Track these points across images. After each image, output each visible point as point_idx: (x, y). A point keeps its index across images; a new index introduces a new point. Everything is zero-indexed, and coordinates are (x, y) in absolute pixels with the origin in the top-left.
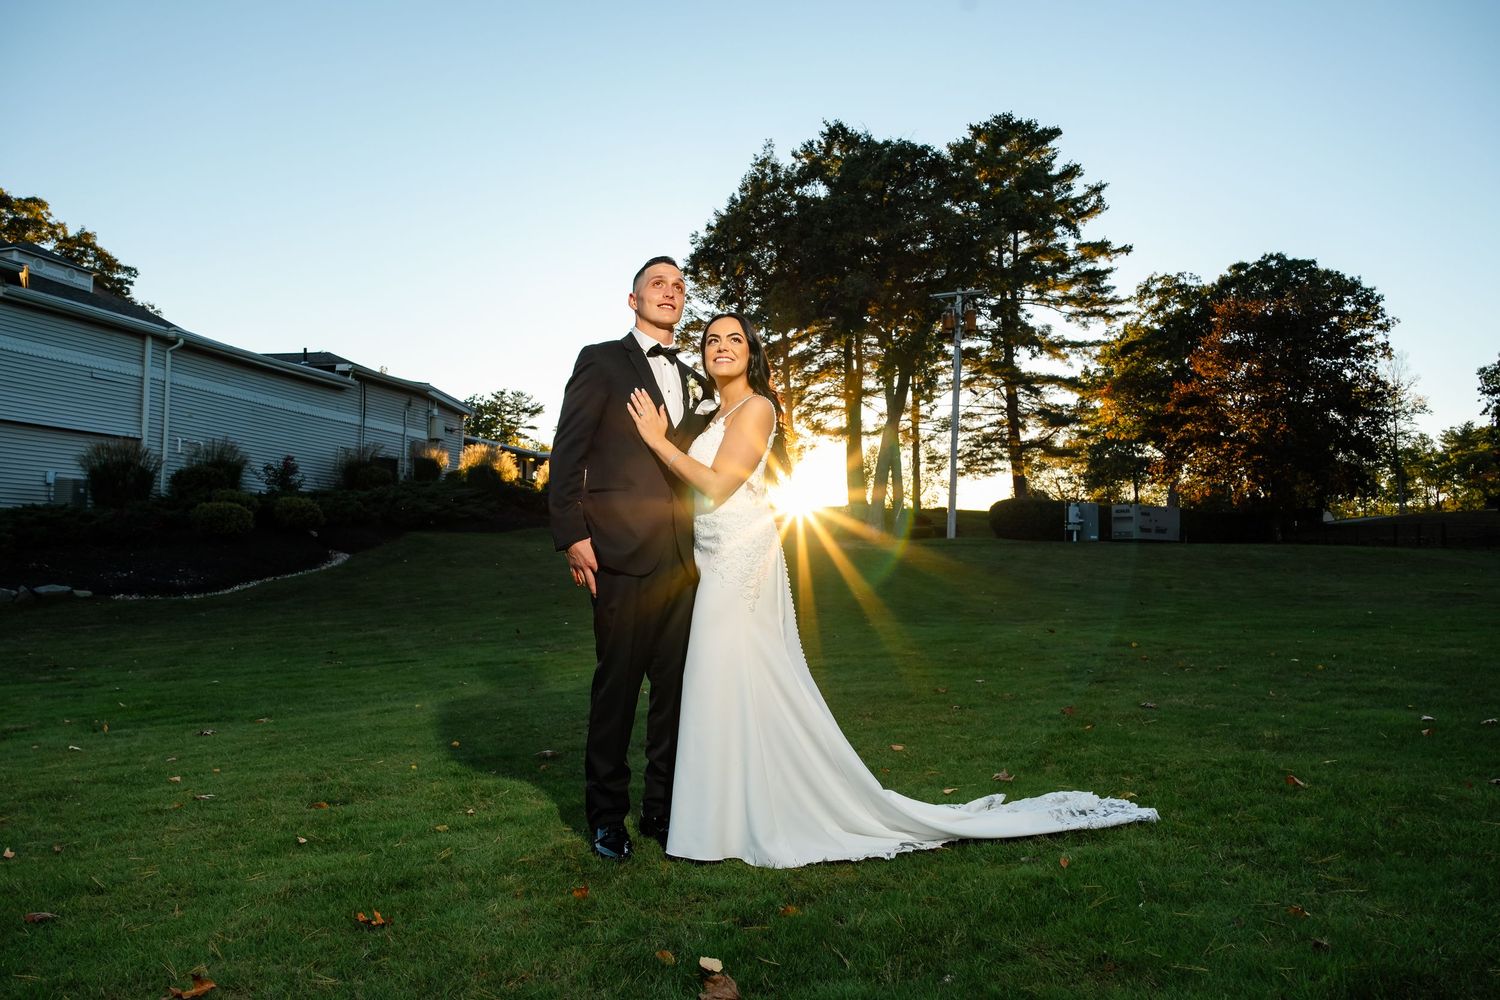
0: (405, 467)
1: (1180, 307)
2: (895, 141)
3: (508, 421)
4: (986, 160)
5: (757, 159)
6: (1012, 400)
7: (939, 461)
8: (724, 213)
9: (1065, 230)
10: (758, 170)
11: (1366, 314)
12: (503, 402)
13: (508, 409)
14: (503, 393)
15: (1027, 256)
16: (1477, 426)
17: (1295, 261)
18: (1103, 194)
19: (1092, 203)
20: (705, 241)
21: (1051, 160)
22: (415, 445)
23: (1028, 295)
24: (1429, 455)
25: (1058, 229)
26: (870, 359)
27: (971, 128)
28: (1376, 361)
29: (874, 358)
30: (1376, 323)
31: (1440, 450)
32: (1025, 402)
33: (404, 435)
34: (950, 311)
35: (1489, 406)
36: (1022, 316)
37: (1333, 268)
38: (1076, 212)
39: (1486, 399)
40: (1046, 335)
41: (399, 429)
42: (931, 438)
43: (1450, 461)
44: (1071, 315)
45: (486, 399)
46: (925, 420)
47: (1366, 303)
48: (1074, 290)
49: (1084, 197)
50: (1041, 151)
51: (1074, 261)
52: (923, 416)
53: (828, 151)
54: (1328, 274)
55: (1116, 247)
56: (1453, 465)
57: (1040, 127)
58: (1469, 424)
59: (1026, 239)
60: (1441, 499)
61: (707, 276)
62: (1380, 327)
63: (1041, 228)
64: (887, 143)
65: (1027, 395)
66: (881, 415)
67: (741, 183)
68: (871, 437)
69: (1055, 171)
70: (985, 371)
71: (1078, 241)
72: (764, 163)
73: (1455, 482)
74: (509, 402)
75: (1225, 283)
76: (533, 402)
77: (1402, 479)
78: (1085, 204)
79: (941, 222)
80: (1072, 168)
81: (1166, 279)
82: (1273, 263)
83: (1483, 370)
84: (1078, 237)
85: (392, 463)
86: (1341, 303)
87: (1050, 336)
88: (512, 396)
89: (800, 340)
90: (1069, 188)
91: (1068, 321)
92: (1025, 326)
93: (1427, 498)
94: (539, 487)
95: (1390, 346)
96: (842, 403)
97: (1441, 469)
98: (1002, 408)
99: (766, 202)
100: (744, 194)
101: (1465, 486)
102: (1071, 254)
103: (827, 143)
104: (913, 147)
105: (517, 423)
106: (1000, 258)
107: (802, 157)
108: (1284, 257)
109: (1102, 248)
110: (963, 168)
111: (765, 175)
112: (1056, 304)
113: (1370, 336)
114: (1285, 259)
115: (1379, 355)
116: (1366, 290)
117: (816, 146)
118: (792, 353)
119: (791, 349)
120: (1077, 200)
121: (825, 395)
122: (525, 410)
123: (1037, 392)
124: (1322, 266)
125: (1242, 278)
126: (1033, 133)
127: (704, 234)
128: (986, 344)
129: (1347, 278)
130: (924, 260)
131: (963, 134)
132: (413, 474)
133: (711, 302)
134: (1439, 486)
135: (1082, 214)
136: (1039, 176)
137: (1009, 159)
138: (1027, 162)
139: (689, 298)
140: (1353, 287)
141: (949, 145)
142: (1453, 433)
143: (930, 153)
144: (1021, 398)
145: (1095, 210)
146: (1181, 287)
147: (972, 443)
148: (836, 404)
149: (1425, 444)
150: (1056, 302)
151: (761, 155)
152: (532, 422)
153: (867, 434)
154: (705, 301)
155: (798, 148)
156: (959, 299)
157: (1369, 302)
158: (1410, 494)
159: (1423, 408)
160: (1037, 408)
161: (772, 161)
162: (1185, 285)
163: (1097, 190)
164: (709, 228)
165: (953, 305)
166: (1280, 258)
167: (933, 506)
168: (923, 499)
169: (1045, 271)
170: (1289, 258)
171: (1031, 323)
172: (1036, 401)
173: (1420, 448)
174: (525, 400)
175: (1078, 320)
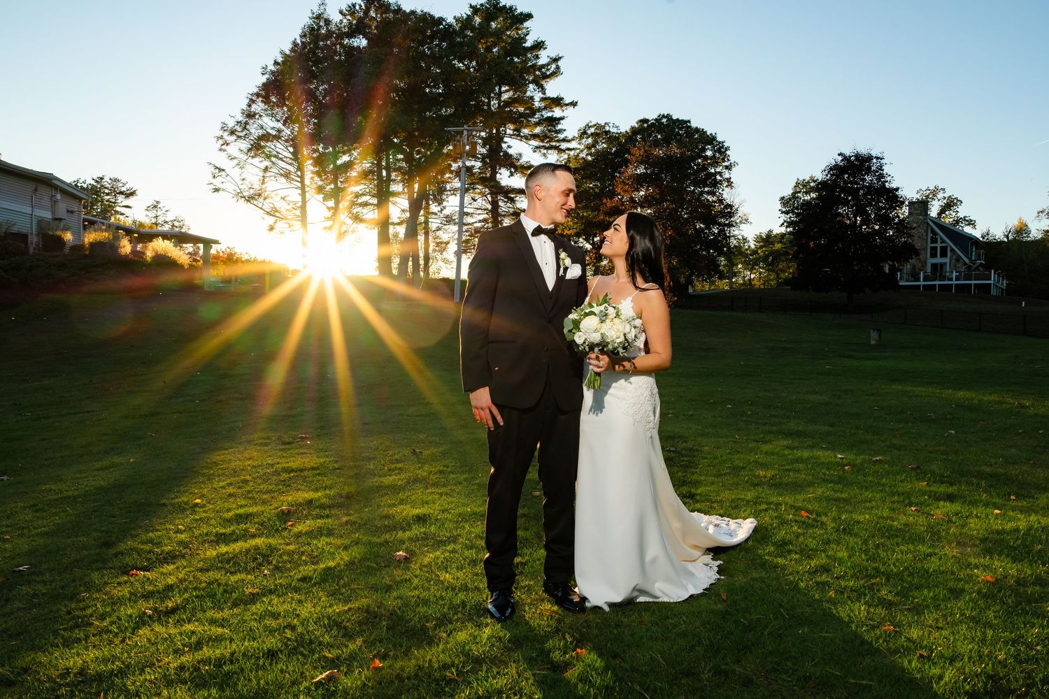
0: (34, 240)
1: (605, 146)
2: (419, 11)
3: (107, 201)
4: (483, 31)
5: (313, 14)
6: (495, 204)
7: (443, 245)
8: (288, 52)
9: (536, 88)
10: (314, 22)
11: (719, 158)
12: (102, 186)
13: (107, 191)
14: (102, 179)
15: (508, 103)
16: (775, 233)
17: (678, 119)
18: (560, 63)
19: (552, 69)
20: (272, 72)
21: (526, 36)
22: (41, 221)
23: (509, 132)
24: (747, 250)
25: (531, 86)
26: (396, 170)
27: (471, 6)
28: (723, 190)
30: (724, 164)
31: (753, 247)
32: (504, 206)
33: (32, 215)
34: (459, 141)
35: (785, 221)
36: (504, 146)
37: (700, 126)
38: (543, 75)
39: (784, 217)
40: (519, 160)
41: (28, 210)
42: (439, 229)
43: (758, 254)
44: (537, 147)
45: (88, 182)
46: (433, 216)
47: (719, 151)
48: (538, 130)
49: (548, 64)
50: (518, 29)
51: (539, 110)
52: (432, 213)
53: (367, 12)
54: (697, 130)
55: (567, 102)
56: (760, 257)
57: (519, 11)
58: (771, 231)
59: (507, 91)
60: (752, 277)
61: (274, 100)
62: (727, 167)
63: (518, 84)
64: (413, 12)
65: (505, 202)
66: (403, 211)
67: (301, 31)
68: (396, 226)
69: (528, 44)
70: (477, 184)
71: (542, 96)
72: (319, 17)
73: (760, 267)
74: (108, 185)
75: (634, 131)
76: (127, 186)
77: (731, 264)
78: (548, 70)
79: (450, 75)
80: (539, 43)
81: (598, 126)
82: (664, 120)
83: (782, 198)
84: (544, 94)
85: (23, 237)
86: (704, 150)
87: (521, 161)
88: (110, 181)
89: (344, 153)
90: (537, 57)
91: (534, 151)
92: (506, 154)
93: (744, 277)
94: (148, 259)
95: (731, 180)
96: (375, 201)
97: (753, 259)
98: (487, 209)
99: (322, 49)
100: (304, 40)
101: (766, 270)
102: (537, 104)
103: (366, 6)
104: (432, 17)
105: (115, 203)
106: (489, 104)
107: (347, 15)
108: (671, 116)
109: (557, 102)
110: (466, 36)
111: (320, 27)
113: (720, 173)
114: (671, 119)
115: (725, 185)
116: (720, 143)
117: (357, 7)
118: (339, 162)
119: (338, 159)
120: (543, 66)
121: (363, 194)
122: (121, 193)
123: (512, 200)
124: (694, 125)
125: (645, 129)
126: (513, 15)
127: (272, 67)
128: (478, 164)
129: (708, 133)
130: (435, 101)
131: (465, 11)
132: (41, 246)
133: (278, 121)
134: (751, 270)
135: (545, 77)
136: (517, 48)
137: (498, 34)
138: (509, 36)
139: (260, 116)
140: (711, 140)
141: (455, 18)
142: (761, 236)
143: (444, 23)
144: (501, 203)
145: (556, 73)
146: (607, 132)
147: (467, 234)
148: (371, 201)
149: (744, 243)
150: (527, 138)
151: (316, 10)
152: (126, 202)
153: (393, 224)
154: (273, 119)
155: (344, 7)
156: (465, 133)
157: (721, 150)
158: (735, 274)
159: (746, 220)
160: (511, 210)
161: (325, 16)
162: (609, 131)
163: (556, 60)
164: (276, 63)
165: (461, 137)
166: (668, 117)
167: (437, 276)
168: (431, 270)
169: (522, 115)
170: (674, 118)
171: (511, 151)
172: (511, 206)
173: (742, 245)
174: (121, 185)
175: (540, 151)
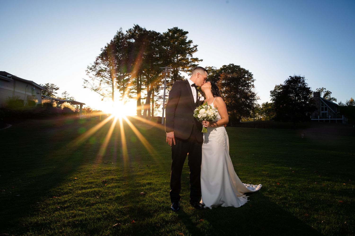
0: (26, 102)
1: (212, 74)
2: (152, 31)
3: (49, 91)
4: (172, 37)
5: (118, 32)
7: (158, 106)
8: (109, 44)
9: (189, 55)
10: (118, 34)
11: (249, 78)
12: (48, 86)
13: (50, 88)
14: (48, 84)
15: (180, 60)
16: (269, 103)
17: (236, 65)
18: (197, 47)
19: (194, 49)
20: (104, 50)
21: (186, 39)
22: (28, 96)
23: (180, 69)
24: (259, 108)
25: (188, 55)
26: (143, 81)
27: (168, 29)
28: (251, 88)
29: (144, 81)
30: (251, 80)
31: (261, 107)
33: (25, 94)
34: (164, 72)
35: (272, 99)
36: (179, 74)
37: (243, 68)
38: (191, 51)
39: (271, 97)
40: (183, 78)
41: (24, 92)
42: (157, 100)
43: (263, 110)
44: (189, 74)
45: (44, 85)
46: (155, 96)
47: (250, 76)
48: (190, 69)
49: (193, 48)
50: (183, 37)
51: (190, 62)
52: (155, 95)
53: (135, 31)
54: (242, 69)
55: (199, 60)
56: (264, 111)
57: (184, 31)
58: (267, 102)
59: (180, 56)
60: (261, 117)
61: (105, 59)
62: (252, 81)
63: (183, 54)
64: (150, 31)
66: (145, 94)
67: (114, 37)
68: (143, 100)
69: (187, 41)
70: (170, 86)
72: (120, 33)
73: (264, 114)
74: (50, 86)
75: (222, 69)
76: (56, 87)
77: (254, 113)
78: (193, 49)
79: (161, 51)
80: (191, 41)
81: (209, 67)
82: (231, 66)
83: (271, 91)
84: (192, 57)
85: (22, 101)
86: (245, 75)
88: (51, 85)
89: (127, 76)
90: (190, 45)
92: (179, 76)
93: (259, 117)
95: (254, 85)
96: (136, 91)
97: (262, 112)
99: (120, 43)
100: (115, 40)
101: (266, 115)
102: (190, 60)
103: (135, 29)
104: (156, 33)
105: (52, 92)
106: (174, 60)
107: (129, 32)
108: (234, 64)
109: (196, 60)
110: (167, 39)
111: (120, 36)
112: (186, 71)
113: (250, 83)
114: (234, 65)
115: (252, 87)
116: (250, 73)
117: (132, 30)
118: (125, 79)
119: (125, 78)
120: (191, 48)
121: (132, 89)
122: (54, 89)
124: (241, 67)
125: (225, 68)
126: (182, 32)
127: (104, 48)
128: (170, 80)
129: (246, 70)
130: (157, 59)
132: (28, 104)
133: (106, 65)
134: (261, 115)
135: (192, 52)
136: (183, 42)
137: (177, 38)
138: (181, 39)
139: (100, 64)
140: (247, 72)
141: (163, 33)
142: (264, 104)
143: (160, 35)
145: (196, 50)
146: (212, 70)
147: (166, 102)
148: (135, 91)
149: (259, 106)
151: (119, 31)
152: (56, 92)
153: (142, 99)
154: (104, 65)
155: (128, 30)
156: (166, 69)
157: (250, 75)
158: (255, 117)
159: (259, 98)
161: (122, 32)
162: (213, 69)
163: (196, 46)
164: (105, 47)
165: (165, 70)
166: (233, 65)
167: (156, 116)
168: (154, 114)
169: (185, 64)
170: (235, 65)
171: (181, 75)
173: (258, 107)
174: (54, 86)
175: (191, 75)
